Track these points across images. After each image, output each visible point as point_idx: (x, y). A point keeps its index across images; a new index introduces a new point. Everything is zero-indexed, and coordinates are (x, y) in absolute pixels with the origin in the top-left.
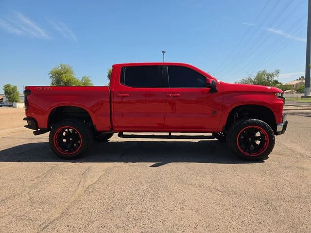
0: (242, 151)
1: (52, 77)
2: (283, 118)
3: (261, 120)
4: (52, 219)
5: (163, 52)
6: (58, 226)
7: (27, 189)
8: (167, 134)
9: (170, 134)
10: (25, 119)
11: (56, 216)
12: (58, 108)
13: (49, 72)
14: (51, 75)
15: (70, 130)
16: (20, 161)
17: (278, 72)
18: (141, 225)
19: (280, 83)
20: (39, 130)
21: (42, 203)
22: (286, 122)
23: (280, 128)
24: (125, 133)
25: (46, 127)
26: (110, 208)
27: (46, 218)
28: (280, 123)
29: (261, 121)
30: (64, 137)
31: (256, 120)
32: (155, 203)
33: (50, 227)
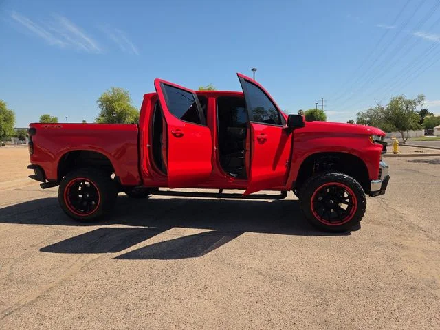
0: (318, 218)
1: (101, 106)
2: (380, 172)
3: (347, 174)
4: (22, 303)
5: (253, 70)
6: (25, 314)
7: (12, 261)
8: (217, 191)
9: (221, 191)
10: (29, 167)
11: (29, 300)
12: (71, 153)
13: (97, 99)
14: (100, 103)
15: (86, 183)
16: (20, 223)
17: (422, 98)
18: (132, 318)
19: (432, 114)
20: (47, 181)
21: (21, 282)
22: (387, 178)
23: (376, 185)
24: (161, 189)
25: (55, 178)
26: (103, 292)
27: (16, 301)
28: (375, 179)
29: (346, 176)
30: (80, 193)
31: (338, 174)
32: (166, 288)
33: (14, 314)
